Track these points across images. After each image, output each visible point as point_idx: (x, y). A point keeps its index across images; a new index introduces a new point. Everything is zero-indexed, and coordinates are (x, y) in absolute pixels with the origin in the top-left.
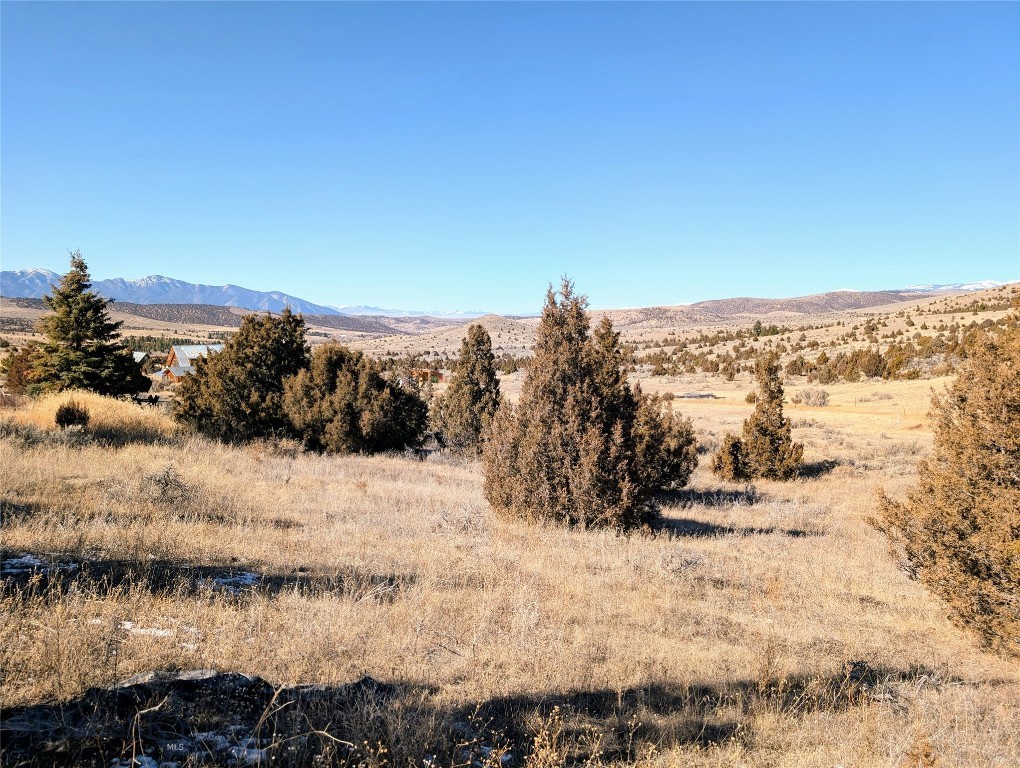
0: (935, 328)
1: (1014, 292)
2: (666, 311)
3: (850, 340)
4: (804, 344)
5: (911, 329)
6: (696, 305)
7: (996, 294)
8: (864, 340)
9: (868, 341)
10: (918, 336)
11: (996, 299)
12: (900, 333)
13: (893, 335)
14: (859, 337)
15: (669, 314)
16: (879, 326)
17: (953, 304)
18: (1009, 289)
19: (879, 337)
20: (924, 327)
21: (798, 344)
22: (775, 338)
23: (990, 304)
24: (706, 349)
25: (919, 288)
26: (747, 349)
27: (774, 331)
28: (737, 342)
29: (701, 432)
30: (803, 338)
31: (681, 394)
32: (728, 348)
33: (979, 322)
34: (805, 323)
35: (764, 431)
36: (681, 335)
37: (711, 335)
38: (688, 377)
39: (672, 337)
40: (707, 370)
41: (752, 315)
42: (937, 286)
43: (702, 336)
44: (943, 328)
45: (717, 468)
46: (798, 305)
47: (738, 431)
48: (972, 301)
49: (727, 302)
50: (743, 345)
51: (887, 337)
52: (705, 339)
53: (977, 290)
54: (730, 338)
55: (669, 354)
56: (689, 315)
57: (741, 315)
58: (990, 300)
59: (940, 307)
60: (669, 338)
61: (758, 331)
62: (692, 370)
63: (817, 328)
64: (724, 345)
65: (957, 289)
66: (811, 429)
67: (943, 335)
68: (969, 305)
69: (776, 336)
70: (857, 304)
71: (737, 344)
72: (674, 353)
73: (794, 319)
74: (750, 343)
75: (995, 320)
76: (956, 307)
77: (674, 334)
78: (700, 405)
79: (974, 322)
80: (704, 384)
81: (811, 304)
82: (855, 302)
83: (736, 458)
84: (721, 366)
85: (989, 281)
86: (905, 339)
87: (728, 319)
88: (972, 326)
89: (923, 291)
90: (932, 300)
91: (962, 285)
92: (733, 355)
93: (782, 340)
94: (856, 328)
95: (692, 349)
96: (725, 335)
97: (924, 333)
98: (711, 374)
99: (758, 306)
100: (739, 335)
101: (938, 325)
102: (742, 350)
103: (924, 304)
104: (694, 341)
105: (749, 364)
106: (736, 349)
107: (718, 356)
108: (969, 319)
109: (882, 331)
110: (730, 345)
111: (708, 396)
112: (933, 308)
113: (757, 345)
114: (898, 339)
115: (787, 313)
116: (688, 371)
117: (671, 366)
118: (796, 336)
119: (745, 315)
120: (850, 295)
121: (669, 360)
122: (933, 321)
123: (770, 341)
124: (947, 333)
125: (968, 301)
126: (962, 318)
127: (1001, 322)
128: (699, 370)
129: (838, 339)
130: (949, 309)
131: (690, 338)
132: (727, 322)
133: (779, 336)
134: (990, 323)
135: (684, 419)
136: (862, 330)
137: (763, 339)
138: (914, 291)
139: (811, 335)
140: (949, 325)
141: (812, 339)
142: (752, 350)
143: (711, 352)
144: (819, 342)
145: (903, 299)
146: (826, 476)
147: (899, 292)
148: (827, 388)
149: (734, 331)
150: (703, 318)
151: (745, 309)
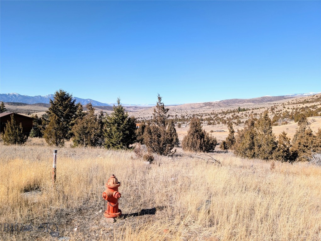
1: (317, 97)
2: (211, 103)
5: (284, 109)
6: (220, 101)
7: (312, 97)
9: (271, 113)
10: (286, 111)
12: (281, 110)
16: (275, 108)
17: (299, 101)
19: (275, 112)
20: (288, 108)
23: (309, 101)
26: (235, 116)
27: (244, 110)
30: (252, 112)
31: (215, 130)
36: (216, 111)
37: (225, 111)
38: (217, 125)
39: (213, 112)
41: (238, 104)
42: (296, 94)
43: (222, 111)
46: (253, 101)
48: (305, 100)
49: (230, 100)
53: (307, 96)
54: (231, 112)
56: (219, 105)
61: (240, 110)
63: (257, 109)
65: (302, 95)
67: (293, 111)
70: (271, 101)
72: (214, 117)
73: (251, 105)
75: (308, 106)
79: (303, 107)
80: (222, 127)
81: (256, 100)
84: (227, 122)
87: (231, 105)
89: (292, 96)
93: (246, 113)
94: (268, 109)
95: (220, 116)
99: (240, 101)
100: (234, 111)
101: (292, 108)
103: (290, 100)
104: (220, 113)
105: (235, 121)
110: (231, 115)
111: (222, 131)
112: (293, 102)
113: (239, 115)
115: (249, 103)
120: (269, 97)
121: (212, 120)
123: (243, 113)
126: (300, 106)
128: (221, 123)
129: (263, 112)
138: (289, 96)
139: (255, 111)
140: (296, 108)
143: (225, 117)
144: (257, 113)
147: (284, 96)
149: (232, 109)
150: (223, 105)
151: (236, 102)
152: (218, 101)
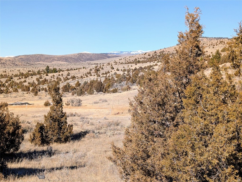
0: (122, 70)
1: (149, 55)
3: (89, 75)
4: (69, 77)
5: (113, 70)
6: (16, 57)
7: (143, 56)
8: (94, 75)
9: (96, 76)
10: (115, 74)
11: (143, 58)
12: (109, 72)
13: (106, 74)
14: (93, 74)
15: (2, 61)
16: (100, 69)
17: (128, 60)
18: (147, 54)
19: (100, 74)
20: (118, 70)
21: (66, 77)
22: (55, 74)
23: (141, 60)
24: (23, 80)
25: (115, 52)
26: (43, 79)
27: (55, 71)
28: (38, 76)
29: (23, 122)
30: (69, 75)
31: (12, 103)
32: (34, 79)
33: (138, 68)
34: (69, 67)
35: (54, 120)
36: (10, 72)
37: (25, 73)
38: (14, 94)
39: (5, 73)
40: (24, 90)
41: (44, 63)
42: (122, 52)
43: (20, 73)
44: (125, 70)
45: (33, 140)
46: (66, 59)
47: (42, 120)
48: (135, 59)
49: (32, 56)
50: (41, 78)
51: (104, 74)
52: (22, 74)
53: (136, 54)
54: (34, 74)
55: (4, 82)
56: (13, 62)
57: (39, 63)
58: (141, 58)
59: (123, 61)
60: (3, 74)
61: (48, 71)
62: (16, 91)
63: (75, 70)
64: (32, 78)
65: (129, 54)
66: (74, 117)
67: (125, 74)
68: (134, 60)
69: (56, 73)
70: (91, 59)
71: (38, 77)
72: (6, 82)
73: (64, 65)
74: (44, 77)
75: (143, 67)
76: (129, 61)
77: (5, 72)
78: (22, 109)
79: (136, 68)
80: (23, 98)
81: (71, 58)
82: (90, 58)
83: (42, 134)
84: (31, 88)
85: (140, 51)
86: (111, 75)
87: (32, 65)
88: (135, 70)
89: (117, 54)
90: (120, 58)
91: (131, 52)
92: (37, 83)
93: (59, 75)
94: (91, 70)
95: (16, 79)
96: (32, 72)
97: (118, 73)
98: (26, 92)
99: (47, 58)
100: (39, 73)
101: (123, 69)
102: (41, 80)
103: (117, 60)
104: (16, 76)
105: (44, 87)
106: (38, 80)
107: (29, 83)
108: (134, 66)
109: (102, 71)
110: (35, 78)
111: (25, 104)
112: (121, 61)
113: (48, 78)
114: (108, 75)
115: (61, 62)
116: (14, 91)
117: (5, 89)
118: (65, 73)
119: (41, 63)
120: (88, 55)
121: (4, 86)
122: (121, 67)
123: (54, 76)
124: (126, 72)
125: (133, 59)
126: (132, 66)
127: (145, 68)
128: (20, 90)
129: (84, 75)
130: (126, 62)
131: (14, 74)
132: (33, 66)
133: (58, 73)
134: (141, 68)
135: (15, 116)
136: (93, 71)
137: (50, 75)
138: (113, 54)
139: (72, 73)
140: (127, 69)
141: (73, 75)
142: (46, 80)
143: (25, 81)
144: (76, 76)
145: (109, 57)
146: (83, 139)
147: (107, 54)
148: (81, 98)
149: (36, 71)
150: (20, 64)
151: (41, 60)
152: (13, 56)
